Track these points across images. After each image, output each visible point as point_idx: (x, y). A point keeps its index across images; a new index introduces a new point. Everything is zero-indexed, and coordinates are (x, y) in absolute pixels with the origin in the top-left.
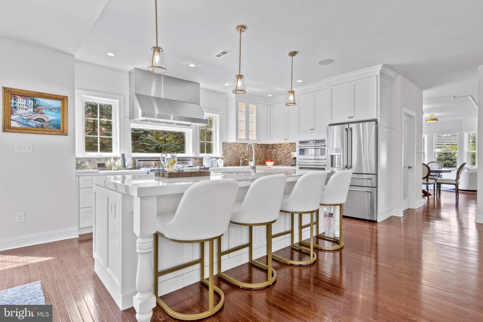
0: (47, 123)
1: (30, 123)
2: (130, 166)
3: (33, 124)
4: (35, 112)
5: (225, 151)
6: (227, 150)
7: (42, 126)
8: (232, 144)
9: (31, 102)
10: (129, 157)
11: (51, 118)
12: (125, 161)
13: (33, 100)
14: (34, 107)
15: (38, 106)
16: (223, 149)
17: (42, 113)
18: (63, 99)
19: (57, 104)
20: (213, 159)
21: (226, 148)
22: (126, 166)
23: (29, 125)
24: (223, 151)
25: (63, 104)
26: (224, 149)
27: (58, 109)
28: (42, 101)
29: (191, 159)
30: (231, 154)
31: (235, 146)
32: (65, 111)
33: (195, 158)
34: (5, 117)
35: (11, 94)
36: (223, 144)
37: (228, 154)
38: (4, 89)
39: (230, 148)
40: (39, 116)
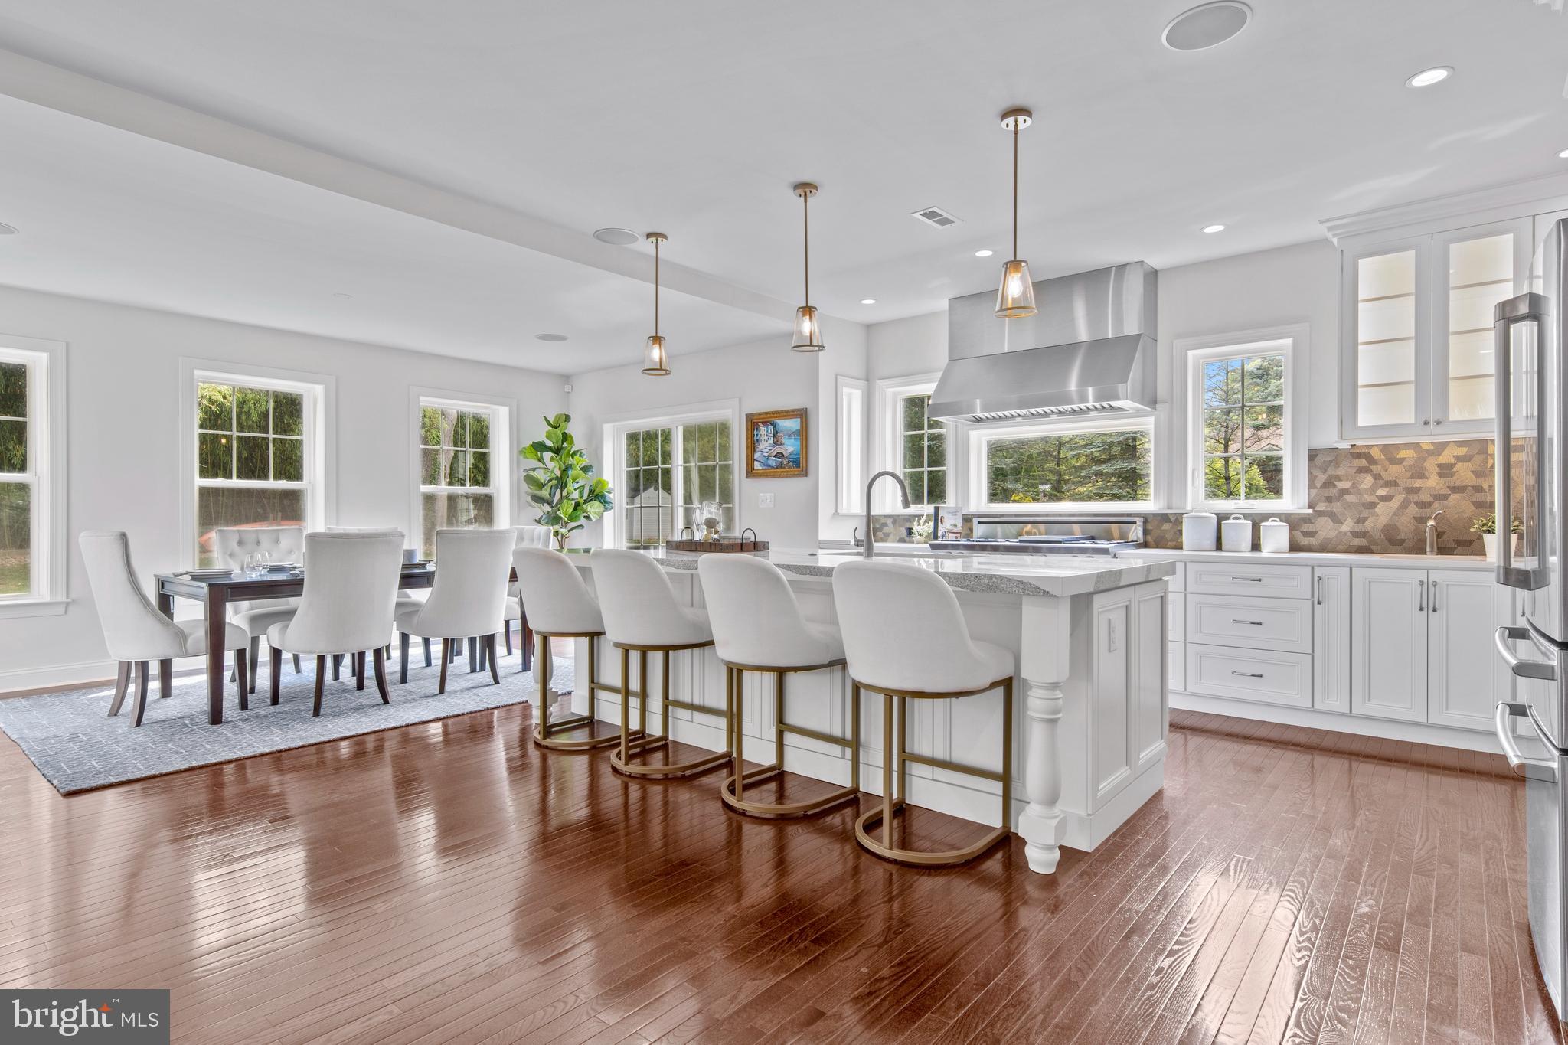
0: (787, 459)
1: (770, 462)
2: (950, 535)
3: (773, 461)
4: (775, 443)
5: (1328, 484)
6: (1340, 480)
7: (781, 466)
8: (1376, 454)
9: (771, 428)
10: (952, 513)
11: (791, 449)
12: (940, 523)
13: (773, 424)
14: (774, 436)
15: (777, 433)
16: (1312, 478)
17: (781, 444)
18: (802, 415)
19: (796, 424)
20: (1234, 518)
21: (1331, 471)
22: (940, 534)
23: (769, 466)
24: (1311, 485)
25: (804, 423)
26: (1322, 478)
27: (798, 433)
28: (781, 424)
29: (1139, 520)
30: (1369, 498)
31: (1394, 461)
32: (804, 434)
33: (1164, 518)
34: (747, 456)
35: (754, 422)
36: (1313, 454)
37: (1349, 498)
38: (747, 415)
39: (1361, 470)
40: (778, 449)
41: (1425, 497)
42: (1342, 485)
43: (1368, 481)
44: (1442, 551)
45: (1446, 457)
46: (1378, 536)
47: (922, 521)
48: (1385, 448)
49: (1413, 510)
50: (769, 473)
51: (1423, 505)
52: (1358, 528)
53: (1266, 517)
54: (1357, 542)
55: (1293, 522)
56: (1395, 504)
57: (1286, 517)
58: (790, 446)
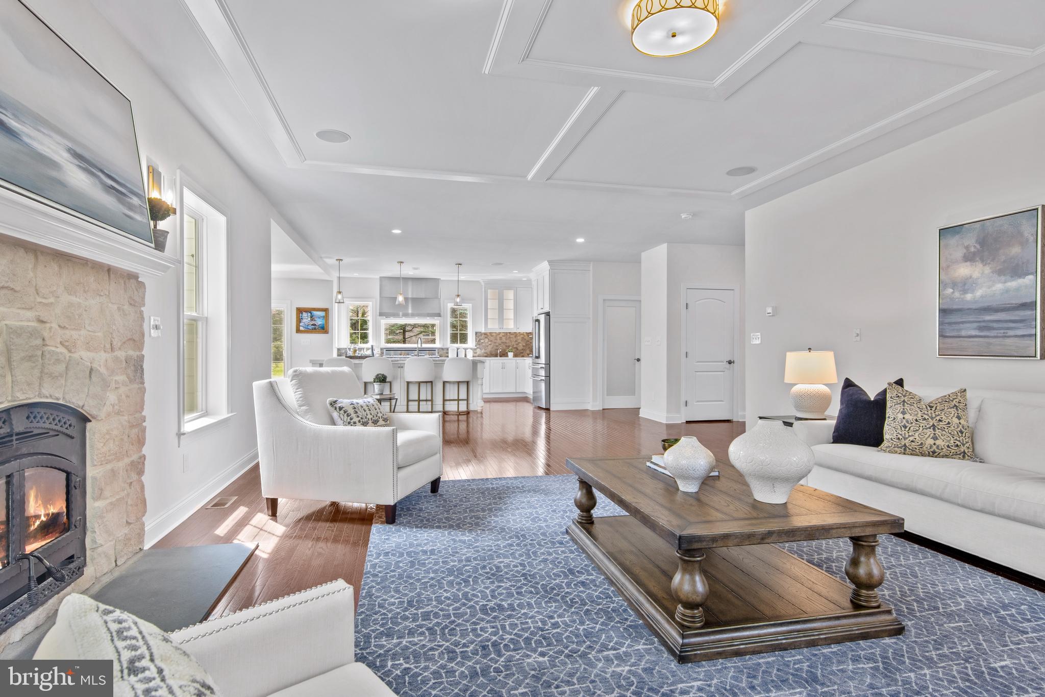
3: (310, 327)
4: (312, 320)
5: (479, 341)
7: (315, 329)
8: (489, 334)
10: (377, 347)
11: (320, 323)
12: (373, 351)
16: (476, 339)
18: (326, 310)
19: (322, 314)
20: (463, 349)
21: (480, 338)
24: (476, 341)
25: (326, 313)
26: (478, 339)
27: (323, 317)
28: (315, 313)
29: (437, 350)
30: (487, 344)
31: (492, 336)
32: (326, 318)
33: (442, 349)
34: (297, 324)
35: (300, 311)
36: (476, 333)
37: (484, 344)
38: (297, 308)
39: (486, 338)
40: (313, 322)
41: (497, 344)
42: (482, 341)
43: (487, 340)
44: (501, 356)
45: (501, 336)
46: (489, 353)
47: (365, 350)
48: (490, 333)
49: (495, 347)
50: (307, 331)
51: (497, 346)
52: (485, 351)
53: (467, 349)
54: (485, 355)
55: (474, 350)
56: (492, 346)
57: (471, 349)
58: (319, 322)
